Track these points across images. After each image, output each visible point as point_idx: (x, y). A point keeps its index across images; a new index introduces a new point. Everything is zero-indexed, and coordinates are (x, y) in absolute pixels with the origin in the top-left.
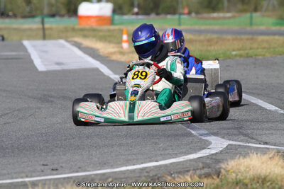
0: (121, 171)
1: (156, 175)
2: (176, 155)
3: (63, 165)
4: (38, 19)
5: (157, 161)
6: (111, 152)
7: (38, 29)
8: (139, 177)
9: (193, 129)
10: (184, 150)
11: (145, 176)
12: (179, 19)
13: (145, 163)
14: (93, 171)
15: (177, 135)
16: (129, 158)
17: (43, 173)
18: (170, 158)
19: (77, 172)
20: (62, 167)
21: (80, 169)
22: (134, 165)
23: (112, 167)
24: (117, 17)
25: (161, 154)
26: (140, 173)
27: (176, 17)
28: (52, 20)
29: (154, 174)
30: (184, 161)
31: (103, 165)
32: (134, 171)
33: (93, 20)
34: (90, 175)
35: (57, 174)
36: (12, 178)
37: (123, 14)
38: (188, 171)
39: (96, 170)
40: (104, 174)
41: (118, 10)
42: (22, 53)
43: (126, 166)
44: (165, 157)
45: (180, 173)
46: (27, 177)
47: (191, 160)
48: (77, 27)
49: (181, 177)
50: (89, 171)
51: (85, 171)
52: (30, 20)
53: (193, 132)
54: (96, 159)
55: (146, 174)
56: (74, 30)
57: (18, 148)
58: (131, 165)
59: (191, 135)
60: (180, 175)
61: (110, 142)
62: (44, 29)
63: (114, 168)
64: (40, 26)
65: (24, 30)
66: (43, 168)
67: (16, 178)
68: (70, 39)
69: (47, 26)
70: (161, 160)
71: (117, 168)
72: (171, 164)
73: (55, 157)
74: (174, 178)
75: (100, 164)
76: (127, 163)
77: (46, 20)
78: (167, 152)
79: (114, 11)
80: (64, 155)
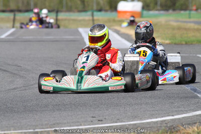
0: (147, 123)
1: (172, 126)
2: (187, 112)
3: (106, 117)
4: (89, 13)
5: (173, 116)
6: (140, 109)
7: (89, 20)
8: (161, 127)
9: (199, 93)
10: (192, 108)
11: (164, 126)
12: (190, 14)
13: (165, 117)
14: (127, 122)
15: (187, 97)
16: (153, 113)
17: (92, 122)
18: (182, 114)
19: (116, 122)
20: (105, 119)
21: (118, 120)
22: (156, 118)
23: (141, 119)
24: (145, 12)
25: (176, 111)
26: (161, 124)
27: (187, 12)
28: (99, 13)
29: (171, 125)
30: (192, 116)
31: (135, 118)
32: (157, 122)
33: (128, 14)
34: (126, 125)
35: (102, 124)
36: (70, 126)
37: (149, 10)
38: (195, 123)
39: (129, 121)
40: (135, 124)
41: (146, 7)
42: (78, 37)
43: (151, 119)
44: (178, 113)
45: (189, 124)
46: (81, 125)
47: (197, 115)
48: (117, 19)
49: (191, 127)
50: (124, 122)
51: (122, 122)
52: (83, 14)
53: (199, 95)
54: (130, 114)
55: (165, 125)
56: (114, 21)
57: (74, 105)
58: (154, 118)
59: (198, 97)
60: (189, 126)
61: (140, 102)
62: (93, 20)
63: (143, 120)
64: (91, 18)
65: (80, 21)
66: (92, 119)
67: (73, 126)
68: (112, 28)
69: (95, 18)
70: (175, 115)
71: (145, 120)
72: (183, 118)
73: (101, 112)
74: (185, 128)
75: (132, 117)
76: (152, 116)
77: (95, 13)
78: (180, 109)
79: (143, 8)
80: (107, 110)
